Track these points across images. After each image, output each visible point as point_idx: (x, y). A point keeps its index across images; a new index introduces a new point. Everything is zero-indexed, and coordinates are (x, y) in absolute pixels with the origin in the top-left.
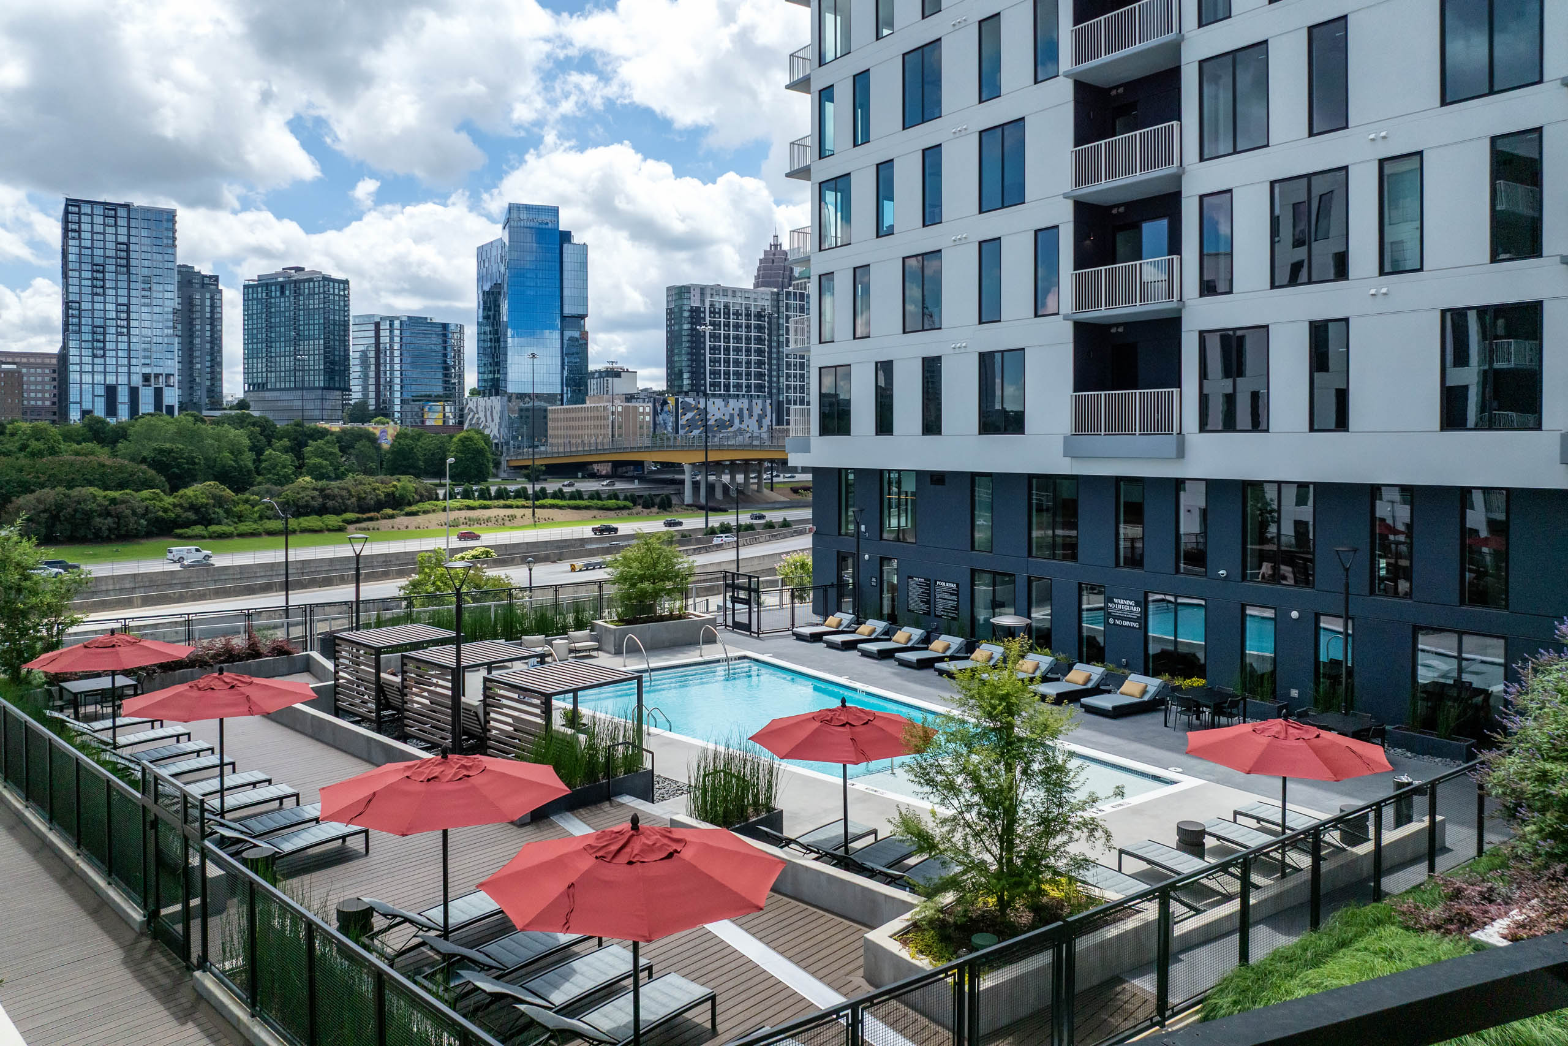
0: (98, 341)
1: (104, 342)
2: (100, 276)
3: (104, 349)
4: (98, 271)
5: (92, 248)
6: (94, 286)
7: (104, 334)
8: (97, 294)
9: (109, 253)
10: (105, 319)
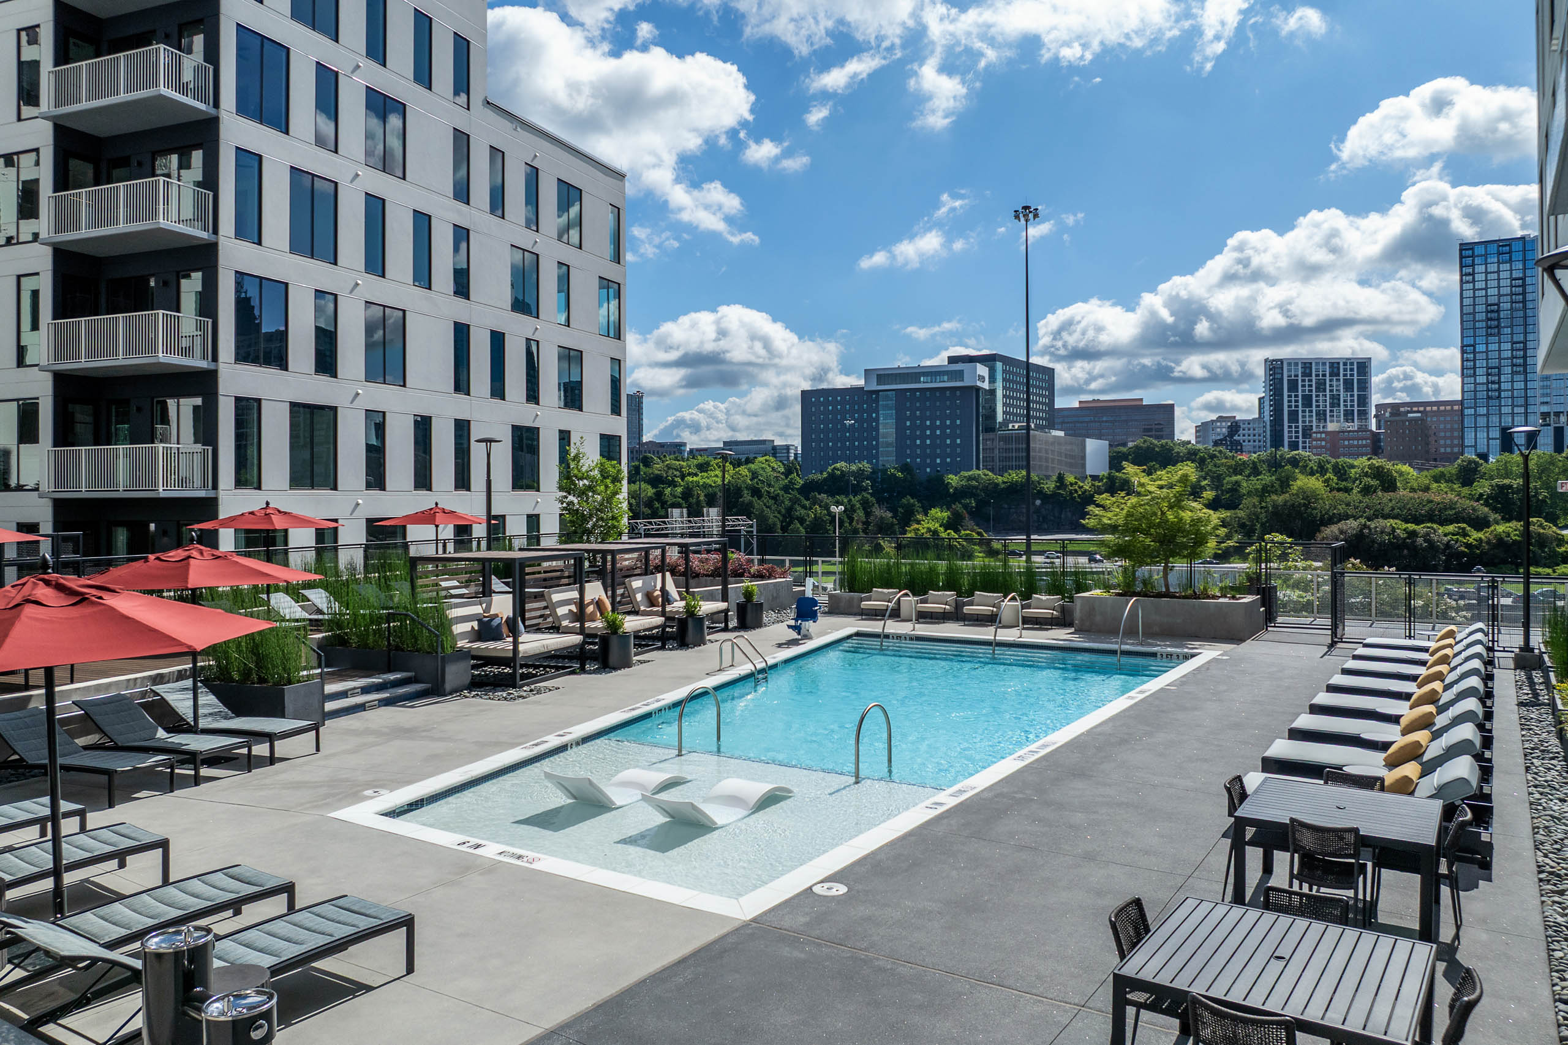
0: (1493, 382)
1: (1499, 383)
2: (1495, 315)
3: (1499, 390)
4: (1492, 311)
5: (1486, 289)
6: (1488, 327)
7: (1499, 375)
8: (1491, 335)
9: (1504, 291)
10: (1500, 358)
